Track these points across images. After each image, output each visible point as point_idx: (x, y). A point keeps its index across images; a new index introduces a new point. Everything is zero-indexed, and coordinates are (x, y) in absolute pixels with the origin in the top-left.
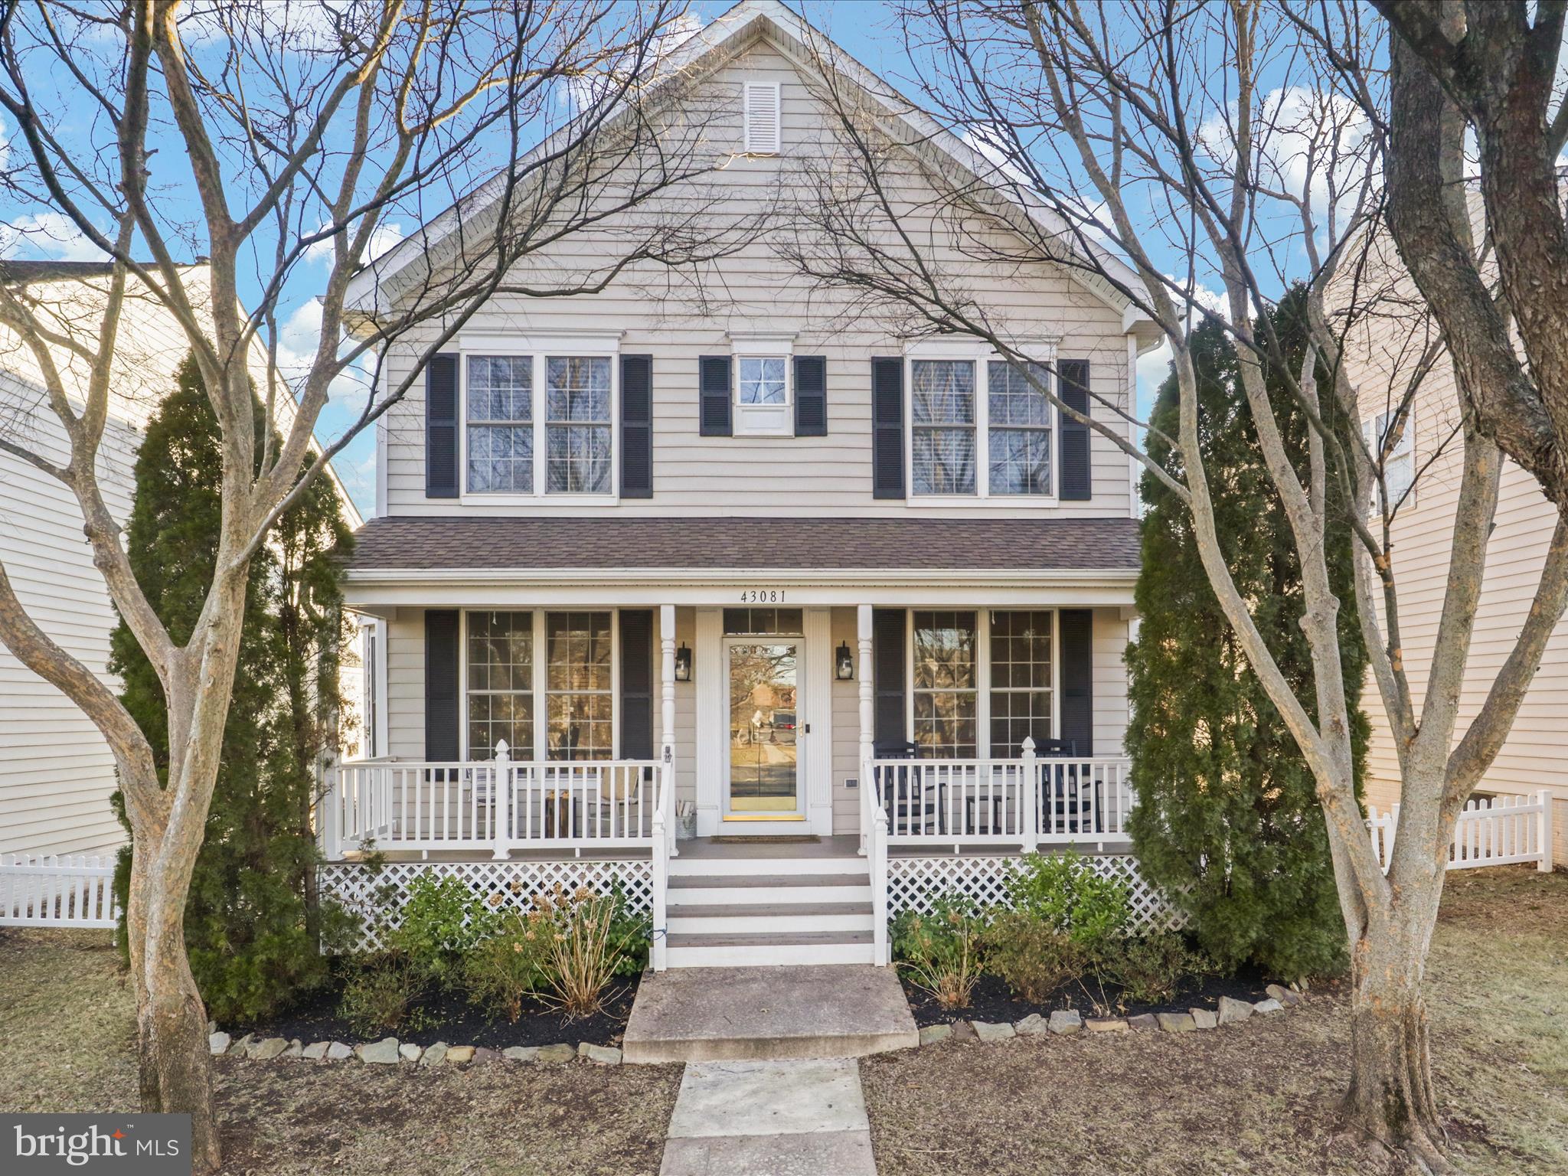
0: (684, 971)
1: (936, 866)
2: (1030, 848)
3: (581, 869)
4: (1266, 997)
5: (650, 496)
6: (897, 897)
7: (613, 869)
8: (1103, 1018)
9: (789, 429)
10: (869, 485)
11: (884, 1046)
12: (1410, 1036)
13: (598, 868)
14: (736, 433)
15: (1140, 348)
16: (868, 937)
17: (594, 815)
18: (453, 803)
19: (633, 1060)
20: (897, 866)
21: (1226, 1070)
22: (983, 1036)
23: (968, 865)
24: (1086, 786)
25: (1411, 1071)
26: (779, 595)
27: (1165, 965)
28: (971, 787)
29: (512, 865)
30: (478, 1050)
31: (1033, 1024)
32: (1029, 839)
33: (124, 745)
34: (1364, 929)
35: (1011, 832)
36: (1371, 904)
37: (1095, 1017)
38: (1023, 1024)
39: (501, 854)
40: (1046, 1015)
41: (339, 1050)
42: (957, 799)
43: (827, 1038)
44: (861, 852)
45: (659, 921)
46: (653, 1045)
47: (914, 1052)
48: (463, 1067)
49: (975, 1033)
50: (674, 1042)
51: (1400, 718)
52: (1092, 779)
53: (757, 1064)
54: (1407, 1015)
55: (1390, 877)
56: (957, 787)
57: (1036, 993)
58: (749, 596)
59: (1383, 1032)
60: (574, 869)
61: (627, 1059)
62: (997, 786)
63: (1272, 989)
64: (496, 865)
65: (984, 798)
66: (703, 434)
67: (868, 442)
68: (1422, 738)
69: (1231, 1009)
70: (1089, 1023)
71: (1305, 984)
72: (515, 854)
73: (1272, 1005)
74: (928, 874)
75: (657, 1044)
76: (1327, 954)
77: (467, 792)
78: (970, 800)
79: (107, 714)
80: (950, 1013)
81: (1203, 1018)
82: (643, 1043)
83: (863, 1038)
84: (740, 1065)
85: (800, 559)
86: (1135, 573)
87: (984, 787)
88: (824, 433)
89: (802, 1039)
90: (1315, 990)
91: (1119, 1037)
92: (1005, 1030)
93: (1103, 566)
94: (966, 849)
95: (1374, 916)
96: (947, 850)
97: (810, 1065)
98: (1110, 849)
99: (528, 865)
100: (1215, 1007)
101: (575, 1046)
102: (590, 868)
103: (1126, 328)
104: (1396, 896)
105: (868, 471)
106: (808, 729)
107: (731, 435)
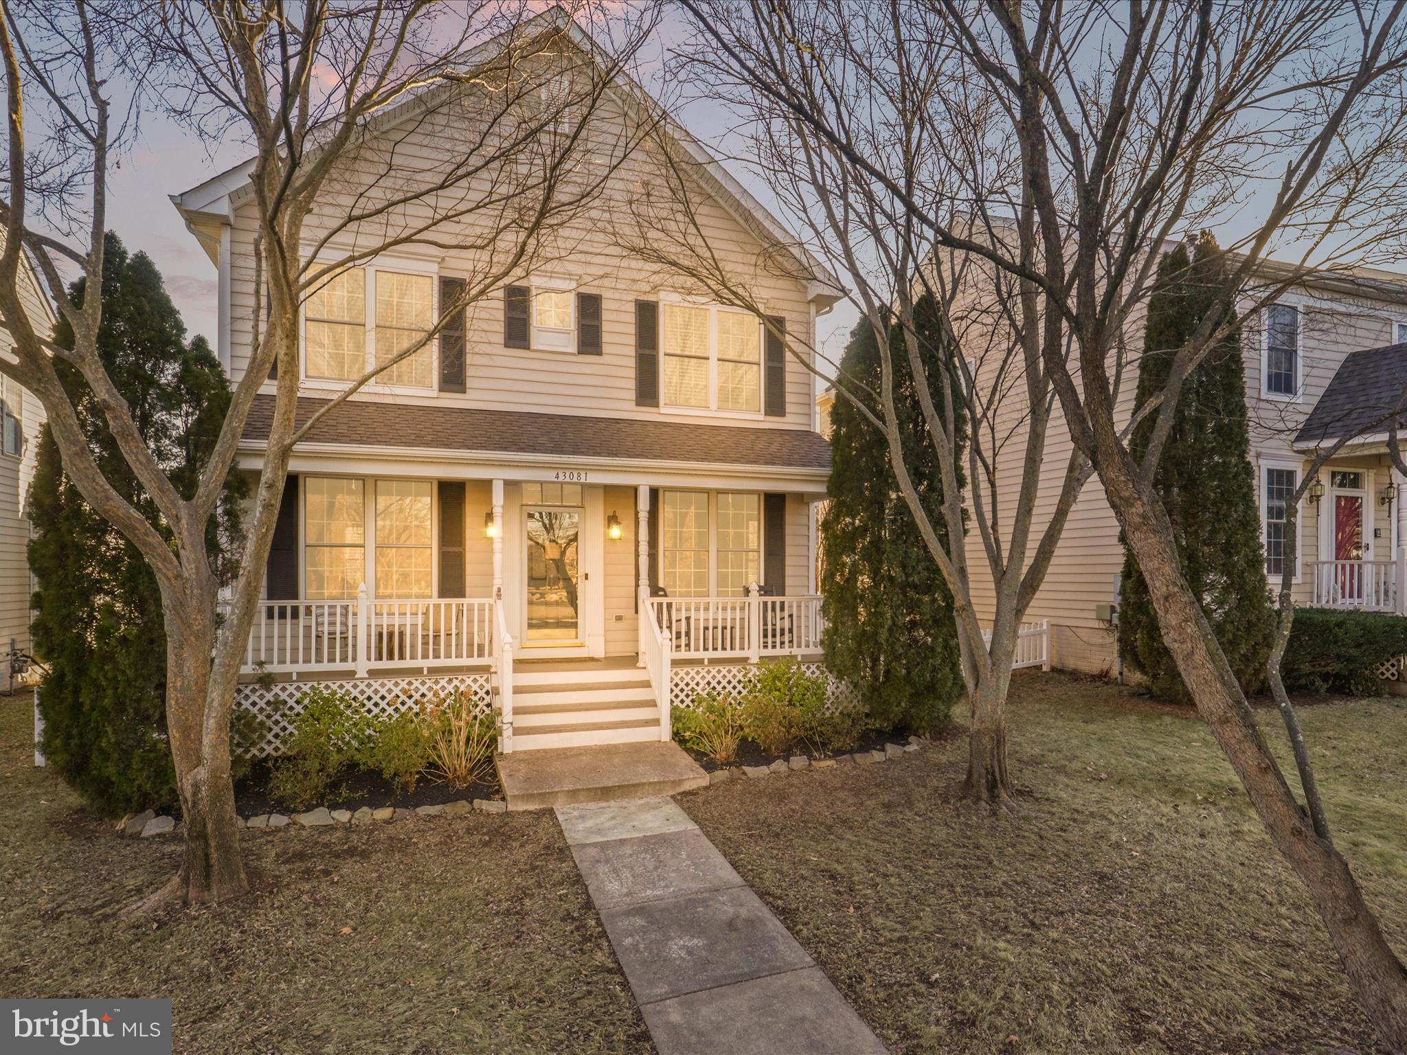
0: (525, 752)
1: (693, 673)
2: (755, 659)
3: (429, 683)
4: (909, 744)
5: (464, 392)
6: (677, 696)
7: (455, 682)
8: (820, 760)
9: (573, 349)
10: (632, 395)
11: (688, 786)
12: (999, 742)
13: (443, 682)
14: (533, 346)
15: (818, 313)
16: (656, 722)
17: (427, 643)
18: (295, 637)
19: (515, 809)
20: (677, 674)
21: (897, 779)
22: (750, 775)
23: (714, 672)
24: (782, 618)
25: (999, 761)
26: (583, 476)
27: (854, 724)
28: (706, 620)
29: (372, 682)
30: (398, 810)
31: (779, 766)
32: (754, 653)
33: (170, 575)
34: (977, 685)
35: (742, 648)
36: (981, 669)
37: (815, 759)
38: (774, 766)
39: (362, 673)
40: (787, 760)
41: (278, 820)
42: (697, 629)
43: (650, 784)
44: (640, 664)
45: (507, 716)
46: (529, 797)
47: (707, 788)
48: (388, 822)
49: (744, 773)
50: (545, 794)
51: (996, 564)
52: (786, 614)
53: (604, 804)
54: (998, 731)
55: (991, 653)
56: (697, 620)
57: (777, 748)
58: (561, 475)
59: (986, 740)
60: (423, 683)
61: (510, 808)
62: (724, 620)
63: (912, 739)
64: (358, 683)
65: (715, 628)
66: (506, 346)
67: (632, 362)
68: (1008, 576)
69: (892, 750)
70: (813, 763)
71: (928, 735)
72: (373, 673)
73: (913, 748)
74: (687, 679)
75: (533, 796)
76: (941, 714)
77: (308, 628)
78: (706, 628)
79: (159, 551)
80: (722, 764)
81: (877, 756)
82: (523, 796)
83: (673, 782)
84: (592, 806)
85: (598, 450)
86: (827, 471)
87: (715, 620)
88: (600, 353)
89: (633, 785)
90: (933, 739)
91: (832, 770)
92: (764, 770)
93: (804, 466)
94: (713, 662)
95: (982, 675)
96: (699, 662)
97: (641, 802)
98: (807, 659)
99: (386, 681)
100: (883, 750)
101: (471, 803)
102: (437, 682)
103: (810, 298)
104: (994, 664)
105: (632, 384)
106: (586, 577)
107: (529, 349)
